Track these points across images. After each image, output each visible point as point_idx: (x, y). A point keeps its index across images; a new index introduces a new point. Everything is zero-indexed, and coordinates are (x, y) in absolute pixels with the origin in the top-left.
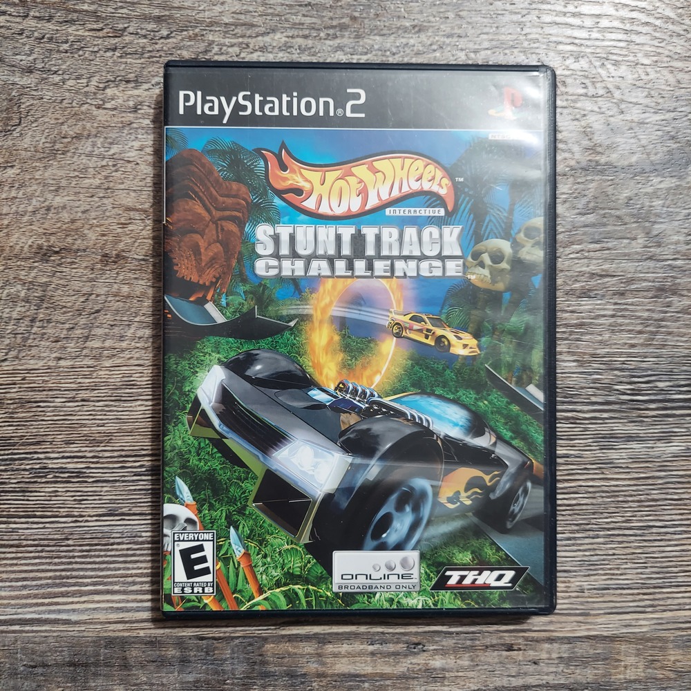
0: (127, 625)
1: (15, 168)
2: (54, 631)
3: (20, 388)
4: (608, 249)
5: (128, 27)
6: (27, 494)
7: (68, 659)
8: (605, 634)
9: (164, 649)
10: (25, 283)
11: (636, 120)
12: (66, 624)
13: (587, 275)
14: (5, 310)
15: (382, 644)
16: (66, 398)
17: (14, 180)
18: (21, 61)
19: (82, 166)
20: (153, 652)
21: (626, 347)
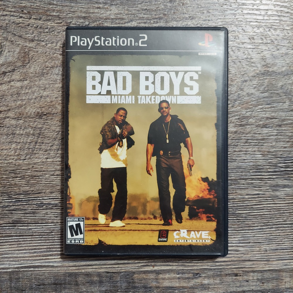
0: (77, 267)
1: (27, 81)
2: (48, 270)
3: (31, 170)
4: (274, 107)
5: (72, 21)
6: (35, 214)
7: (53, 282)
8: (276, 269)
9: (92, 277)
10: (32, 128)
11: (284, 53)
12: (52, 267)
13: (265, 118)
14: (25, 139)
15: (182, 274)
16: (50, 174)
17: (27, 86)
18: (29, 37)
19: (54, 79)
20: (88, 279)
21: (282, 148)
